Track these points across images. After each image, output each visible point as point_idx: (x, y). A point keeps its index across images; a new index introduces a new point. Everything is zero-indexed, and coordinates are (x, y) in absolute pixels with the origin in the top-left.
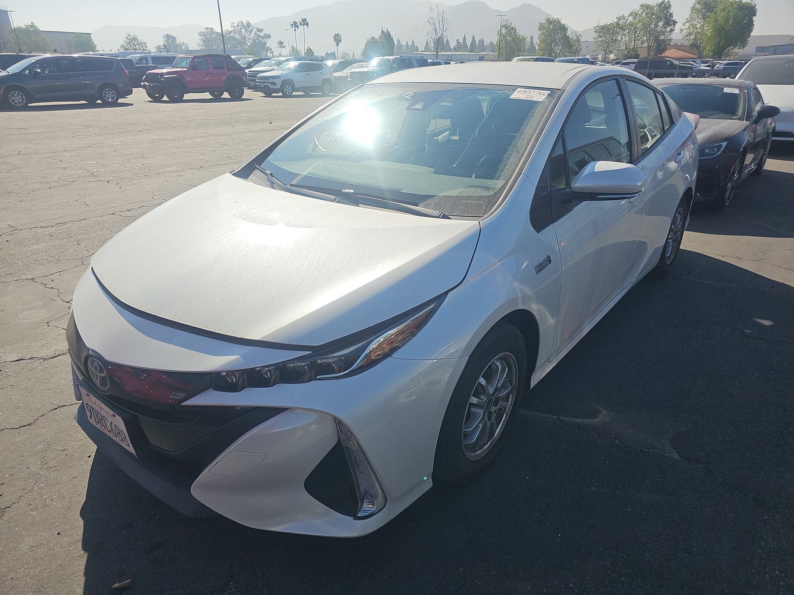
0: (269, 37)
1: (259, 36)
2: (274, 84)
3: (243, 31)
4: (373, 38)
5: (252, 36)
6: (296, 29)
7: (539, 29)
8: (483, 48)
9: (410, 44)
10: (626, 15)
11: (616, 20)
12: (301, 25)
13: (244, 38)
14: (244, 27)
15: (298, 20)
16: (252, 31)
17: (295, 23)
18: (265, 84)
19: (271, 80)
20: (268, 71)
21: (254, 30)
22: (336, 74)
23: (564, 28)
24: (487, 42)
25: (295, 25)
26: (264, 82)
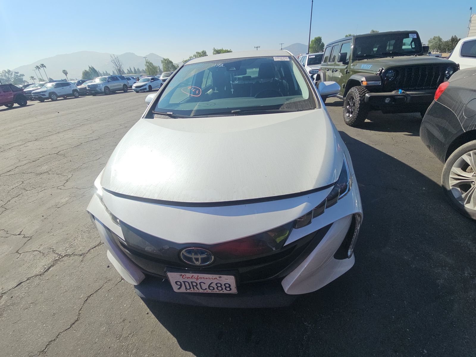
0: (23, 75)
1: (18, 76)
2: (44, 95)
3: (7, 75)
4: (86, 71)
5: (13, 76)
6: (39, 69)
7: (162, 63)
8: (140, 72)
9: (105, 72)
10: (192, 56)
11: (189, 58)
12: (41, 67)
13: (8, 78)
14: (7, 72)
15: (39, 65)
16: (12, 74)
17: (37, 67)
18: (38, 96)
19: (41, 93)
20: (36, 90)
21: (13, 73)
22: (79, 87)
23: (171, 62)
24: (141, 70)
25: (38, 67)
26: (38, 95)
